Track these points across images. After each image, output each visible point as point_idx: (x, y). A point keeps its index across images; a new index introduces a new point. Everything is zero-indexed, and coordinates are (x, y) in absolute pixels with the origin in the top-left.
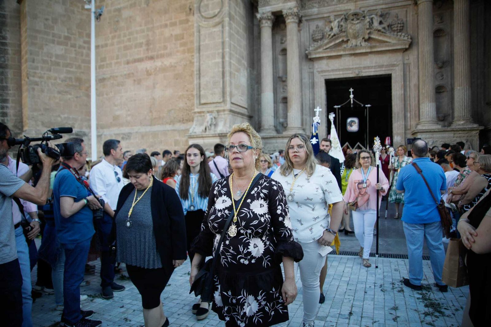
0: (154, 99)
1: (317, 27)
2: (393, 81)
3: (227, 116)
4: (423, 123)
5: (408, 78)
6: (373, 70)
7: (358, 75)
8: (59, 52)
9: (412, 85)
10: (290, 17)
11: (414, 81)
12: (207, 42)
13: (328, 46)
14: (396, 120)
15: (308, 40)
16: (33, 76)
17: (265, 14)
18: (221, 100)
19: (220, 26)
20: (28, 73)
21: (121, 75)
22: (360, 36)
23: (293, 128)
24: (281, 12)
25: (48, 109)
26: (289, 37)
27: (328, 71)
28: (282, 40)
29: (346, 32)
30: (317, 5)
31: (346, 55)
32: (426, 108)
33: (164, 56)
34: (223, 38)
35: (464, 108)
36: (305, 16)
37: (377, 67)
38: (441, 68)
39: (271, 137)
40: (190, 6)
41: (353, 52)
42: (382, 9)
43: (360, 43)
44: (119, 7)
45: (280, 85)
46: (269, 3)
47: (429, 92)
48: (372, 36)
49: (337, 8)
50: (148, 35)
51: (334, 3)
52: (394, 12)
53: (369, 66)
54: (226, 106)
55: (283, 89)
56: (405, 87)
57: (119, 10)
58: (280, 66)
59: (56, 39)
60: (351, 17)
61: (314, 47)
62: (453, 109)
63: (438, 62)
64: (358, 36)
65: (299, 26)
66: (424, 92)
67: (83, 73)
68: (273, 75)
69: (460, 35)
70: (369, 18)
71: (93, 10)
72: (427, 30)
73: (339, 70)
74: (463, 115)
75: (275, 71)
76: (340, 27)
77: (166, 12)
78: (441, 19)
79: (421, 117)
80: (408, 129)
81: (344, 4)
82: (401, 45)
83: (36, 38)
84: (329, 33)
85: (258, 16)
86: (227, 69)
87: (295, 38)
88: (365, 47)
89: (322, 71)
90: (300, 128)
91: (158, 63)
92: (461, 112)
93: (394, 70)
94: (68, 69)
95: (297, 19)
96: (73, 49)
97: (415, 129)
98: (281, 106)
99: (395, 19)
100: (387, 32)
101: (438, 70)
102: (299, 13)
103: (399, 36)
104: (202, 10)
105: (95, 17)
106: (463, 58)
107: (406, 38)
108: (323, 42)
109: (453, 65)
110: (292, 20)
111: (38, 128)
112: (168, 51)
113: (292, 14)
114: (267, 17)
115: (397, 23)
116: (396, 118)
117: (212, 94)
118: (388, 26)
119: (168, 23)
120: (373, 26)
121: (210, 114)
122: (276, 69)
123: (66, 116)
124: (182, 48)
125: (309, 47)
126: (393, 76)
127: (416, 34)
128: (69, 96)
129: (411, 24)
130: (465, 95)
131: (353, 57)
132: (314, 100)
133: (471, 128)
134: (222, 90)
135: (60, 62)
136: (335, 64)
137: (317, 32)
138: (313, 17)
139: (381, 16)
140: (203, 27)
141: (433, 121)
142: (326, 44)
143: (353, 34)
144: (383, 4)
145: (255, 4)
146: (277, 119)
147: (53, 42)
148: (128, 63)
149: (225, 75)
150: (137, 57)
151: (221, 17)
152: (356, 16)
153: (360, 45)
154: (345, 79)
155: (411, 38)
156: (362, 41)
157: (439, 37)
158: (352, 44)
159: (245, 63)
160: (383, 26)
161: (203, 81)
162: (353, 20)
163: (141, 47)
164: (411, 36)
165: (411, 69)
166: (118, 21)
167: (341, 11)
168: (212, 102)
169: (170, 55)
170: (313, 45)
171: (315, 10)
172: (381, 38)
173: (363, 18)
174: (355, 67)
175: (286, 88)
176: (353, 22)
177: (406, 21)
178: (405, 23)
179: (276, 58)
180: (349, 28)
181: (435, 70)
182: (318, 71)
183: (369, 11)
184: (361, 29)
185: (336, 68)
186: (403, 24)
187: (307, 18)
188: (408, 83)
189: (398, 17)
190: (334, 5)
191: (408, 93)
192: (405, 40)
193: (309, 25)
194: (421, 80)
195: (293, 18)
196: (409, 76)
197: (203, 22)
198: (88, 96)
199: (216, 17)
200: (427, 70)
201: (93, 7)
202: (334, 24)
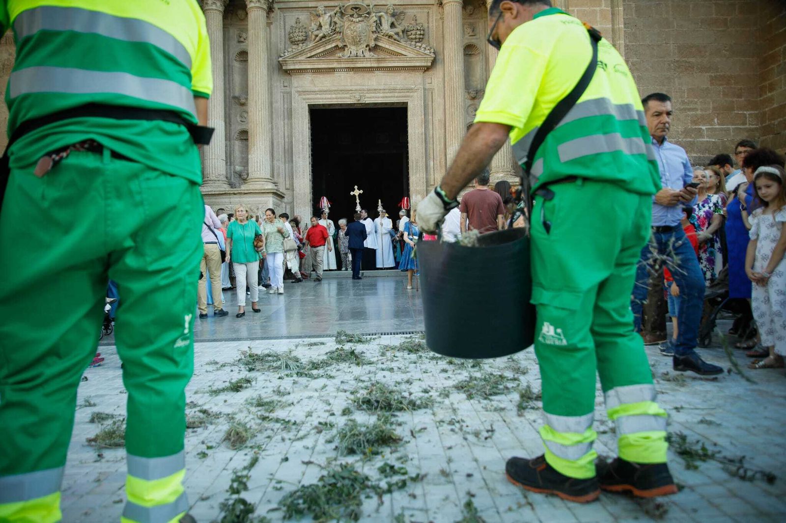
1: (298, 21)
2: (409, 114)
5: (430, 111)
6: (381, 95)
7: (359, 100)
9: (436, 120)
11: (438, 115)
13: (313, 54)
14: (414, 171)
15: (283, 39)
22: (362, 42)
23: (256, 180)
26: (251, 32)
27: (314, 92)
29: (341, 34)
31: (341, 68)
35: (503, 156)
36: (279, 2)
37: (387, 91)
38: (474, 98)
39: (221, 193)
41: (352, 66)
43: (363, 52)
45: (236, 109)
47: (459, 130)
48: (380, 44)
52: (410, 12)
53: (376, 88)
55: (241, 116)
56: (426, 122)
58: (237, 78)
60: (350, 12)
61: (292, 52)
63: (470, 91)
64: (359, 41)
65: (267, 17)
66: (451, 130)
68: (225, 92)
72: (455, 42)
73: (330, 91)
74: (503, 164)
75: (227, 86)
76: (333, 24)
78: (473, 31)
82: (422, 61)
84: (316, 33)
87: (262, 34)
88: (370, 60)
89: (305, 92)
90: (268, 179)
92: (500, 161)
93: (411, 97)
95: (265, 4)
98: (237, 145)
99: (413, 22)
101: (469, 102)
103: (418, 47)
108: (307, 46)
110: (258, 5)
115: (415, 28)
116: (414, 169)
118: (403, 32)
120: (381, 28)
122: (229, 84)
125: (284, 53)
126: (410, 106)
127: (441, 47)
129: (434, 33)
131: (351, 73)
132: (291, 136)
136: (325, 82)
137: (297, 30)
138: (290, 5)
139: (393, 15)
142: (311, 50)
143: (353, 38)
146: (230, 165)
152: (357, 10)
153: (362, 55)
154: (340, 107)
155: (434, 53)
156: (366, 50)
157: (470, 55)
158: (351, 53)
162: (352, 16)
164: (434, 50)
165: (434, 97)
170: (290, 50)
172: (392, 48)
173: (367, 16)
174: (354, 88)
175: (246, 116)
176: (352, 18)
177: (428, 27)
178: (426, 30)
179: (229, 65)
180: (346, 27)
181: (466, 100)
182: (298, 92)
183: (375, 5)
184: (364, 31)
185: (325, 89)
186: (424, 30)
187: (282, 5)
188: (430, 117)
189: (416, 20)
191: (431, 133)
192: (426, 54)
193: (284, 17)
194: (447, 113)
195: (259, 1)
196: (432, 107)
200: (456, 99)
202: (324, 18)
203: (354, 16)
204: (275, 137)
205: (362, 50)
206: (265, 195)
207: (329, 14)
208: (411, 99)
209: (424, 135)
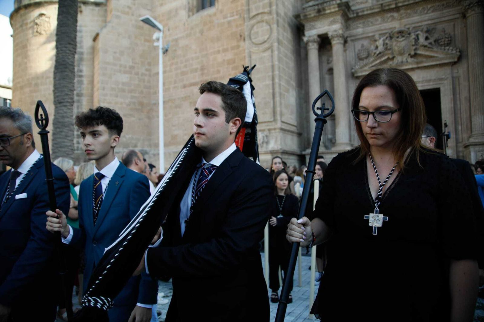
1: (363, 46)
2: (442, 95)
3: (278, 134)
4: (476, 135)
5: (458, 92)
8: (125, 80)
9: (462, 97)
10: (336, 39)
11: (464, 94)
12: (258, 66)
13: (374, 64)
15: (354, 58)
16: (104, 102)
17: (311, 37)
18: (272, 119)
19: (270, 51)
20: (99, 99)
21: (179, 98)
23: (341, 144)
24: (327, 34)
26: (335, 58)
28: (328, 60)
29: (391, 50)
30: (361, 26)
32: (478, 121)
34: (272, 62)
36: (350, 37)
37: (425, 82)
40: (240, 33)
42: (428, 24)
43: (406, 59)
44: (176, 37)
46: (315, 27)
47: (481, 104)
48: (419, 52)
49: (382, 26)
50: (202, 61)
51: (378, 22)
52: (440, 27)
54: (277, 124)
56: (454, 100)
57: (176, 40)
58: (327, 84)
59: (122, 69)
60: (396, 35)
61: (360, 65)
64: (404, 52)
65: (344, 46)
66: (475, 104)
67: (145, 97)
70: (414, 35)
71: (161, 46)
72: (477, 42)
76: (385, 45)
77: (218, 39)
79: (473, 130)
80: (460, 142)
81: (389, 22)
82: (449, 59)
84: (374, 51)
85: (305, 39)
86: (277, 90)
87: (341, 58)
88: (411, 63)
90: (348, 143)
93: (443, 83)
95: (342, 40)
96: (136, 77)
97: (467, 142)
98: (329, 123)
99: (442, 33)
100: (434, 47)
102: (344, 35)
103: (446, 50)
104: (252, 37)
105: (163, 52)
108: (369, 60)
110: (338, 41)
113: (337, 36)
114: (313, 40)
115: (444, 37)
117: (263, 114)
118: (435, 41)
119: (221, 49)
120: (419, 42)
122: (323, 88)
123: (130, 136)
124: (234, 72)
125: (355, 66)
126: (442, 90)
127: (466, 48)
128: (133, 119)
129: (459, 38)
134: (272, 110)
135: (126, 89)
137: (362, 52)
138: (359, 37)
139: (427, 31)
140: (253, 53)
142: (372, 62)
143: (399, 51)
144: (428, 20)
145: (302, 28)
146: (325, 135)
147: (120, 71)
148: (185, 87)
149: (275, 96)
150: (193, 81)
151: (270, 42)
152: (401, 33)
153: (406, 61)
155: (460, 52)
156: (408, 57)
158: (398, 61)
159: (293, 83)
160: (429, 41)
162: (398, 37)
163: (196, 72)
164: (460, 49)
165: (460, 82)
166: (175, 50)
167: (385, 29)
168: (263, 121)
170: (358, 64)
171: (360, 30)
172: (427, 53)
173: (408, 35)
176: (397, 39)
177: (454, 34)
178: (453, 36)
179: (323, 77)
180: (394, 45)
183: (414, 27)
184: (406, 46)
186: (451, 37)
187: (352, 38)
188: (458, 96)
189: (445, 31)
190: (379, 24)
191: (459, 106)
192: (452, 54)
193: (354, 45)
194: (472, 92)
195: (339, 39)
196: (459, 89)
197: (254, 48)
198: (149, 118)
199: (266, 43)
200: (478, 83)
201: (160, 44)
202: (379, 42)
203: (400, 37)
207: (382, 39)
208: (442, 85)
209: (453, 109)
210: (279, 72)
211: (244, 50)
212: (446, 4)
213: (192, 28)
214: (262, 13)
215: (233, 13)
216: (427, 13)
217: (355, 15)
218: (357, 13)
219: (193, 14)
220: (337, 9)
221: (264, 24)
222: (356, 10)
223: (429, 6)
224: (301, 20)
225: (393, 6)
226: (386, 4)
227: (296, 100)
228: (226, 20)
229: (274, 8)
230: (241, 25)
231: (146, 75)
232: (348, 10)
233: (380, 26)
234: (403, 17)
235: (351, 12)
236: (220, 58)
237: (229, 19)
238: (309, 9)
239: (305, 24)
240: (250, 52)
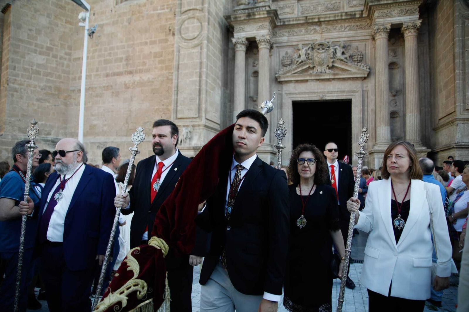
0: (130, 111)
1: (287, 53)
2: (353, 105)
3: (202, 131)
4: (379, 144)
5: (366, 104)
6: (336, 95)
7: (322, 98)
8: (41, 62)
9: (370, 110)
10: (263, 44)
11: (371, 106)
12: (186, 61)
13: (296, 71)
14: (355, 140)
15: (278, 64)
16: (13, 83)
17: (240, 39)
18: (197, 116)
19: (199, 47)
20: (8, 79)
21: (100, 87)
22: (324, 64)
24: (254, 38)
25: (26, 115)
26: (261, 61)
27: (296, 94)
28: (254, 63)
29: (312, 60)
30: (286, 34)
31: (311, 80)
32: (382, 131)
33: (143, 71)
34: (201, 58)
35: (414, 132)
36: (276, 43)
37: (339, 92)
38: (394, 96)
40: (169, 27)
41: (318, 78)
42: (345, 41)
43: (325, 70)
44: (102, 23)
45: (251, 104)
46: (244, 30)
47: (385, 116)
48: (335, 65)
49: (305, 37)
50: (128, 51)
51: (302, 33)
52: (354, 44)
53: (332, 90)
54: (201, 121)
55: (254, 107)
56: (363, 111)
57: (102, 26)
58: (252, 86)
59: (38, 49)
60: (318, 47)
61: (283, 71)
62: (405, 132)
63: (392, 91)
64: (323, 64)
65: (270, 52)
66: (380, 116)
67: (62, 82)
68: (245, 95)
69: (411, 69)
70: (333, 49)
71: (87, 27)
72: (383, 62)
73: (305, 93)
74: (414, 138)
75: (247, 91)
76: (307, 54)
77: (147, 31)
78: (395, 54)
79: (377, 139)
81: (312, 34)
82: (361, 74)
83: (18, 46)
84: (297, 60)
85: (234, 40)
86: (204, 87)
87: (266, 63)
88: (329, 74)
89: (290, 94)
90: (268, 144)
91: (137, 78)
92: (412, 135)
93: (354, 95)
94: (48, 78)
95: (268, 45)
96: (55, 59)
97: (372, 150)
99: (355, 51)
100: (349, 62)
101: (392, 98)
102: (271, 41)
103: (359, 66)
104: (182, 32)
105: (88, 34)
106: (414, 89)
107: (365, 68)
108: (292, 67)
109: (405, 94)
110: (265, 46)
111: (15, 134)
112: (147, 67)
113: (264, 41)
114: (241, 42)
115: (357, 54)
116: (355, 139)
117: (189, 110)
118: (350, 57)
119: (148, 41)
120: (336, 55)
121: (186, 128)
122: (248, 89)
123: (43, 123)
124: (161, 65)
125: (279, 71)
126: (353, 101)
127: (374, 65)
128: (48, 104)
129: (369, 56)
130: (415, 121)
131: (318, 82)
133: (420, 150)
134: (198, 106)
135: (41, 71)
136: (302, 88)
137: (286, 59)
138: (283, 44)
139: (344, 47)
140: (182, 48)
141: (388, 143)
142: (294, 70)
143: (319, 62)
144: (345, 37)
145: (231, 30)
147: (35, 51)
148: (107, 76)
149: (202, 92)
150: (116, 71)
151: (200, 39)
152: (322, 46)
153: (324, 72)
154: (310, 102)
155: (369, 69)
156: (326, 68)
157: (393, 69)
158: (317, 70)
159: (220, 82)
160: (345, 56)
161: (181, 97)
162: (319, 49)
163: (121, 61)
164: (369, 67)
165: (369, 96)
166: (100, 37)
167: (308, 41)
168: (188, 117)
169: (148, 71)
171: (285, 39)
172: (343, 67)
173: (328, 49)
174: (319, 91)
175: (256, 107)
176: (318, 51)
177: (365, 53)
178: (364, 55)
179: (248, 79)
180: (315, 56)
181: (390, 97)
182: (286, 93)
183: (333, 42)
184: (326, 58)
185: (302, 92)
186: (363, 55)
187: (278, 45)
188: (366, 108)
189: (358, 49)
190: (302, 35)
191: (366, 117)
192: (364, 70)
193: (279, 51)
194: (377, 106)
195: (265, 44)
196: (367, 101)
197: (183, 44)
198: (66, 105)
199: (195, 40)
200: (383, 97)
201: (87, 25)
202: (302, 52)
203: (320, 49)
204: (272, 119)
205: (324, 69)
206: (266, 154)
207: (305, 49)
208: (354, 97)
209: (362, 119)
210: (207, 70)
211: (173, 45)
212: (360, 26)
213: (119, 16)
214: (193, 9)
215: (164, 6)
216: (344, 31)
217: (282, 24)
218: (284, 22)
219: (121, 2)
220: (266, 16)
221: (195, 20)
222: (283, 19)
223: (346, 25)
224: (232, 21)
225: (317, 20)
226: (310, 17)
227: (221, 99)
228: (155, 12)
229: (206, 5)
230: (170, 19)
231: (65, 59)
232: (276, 18)
233: (303, 36)
234: (324, 31)
235: (278, 20)
236: (147, 49)
237: (159, 11)
238: (240, 12)
239: (235, 26)
240: (180, 46)
